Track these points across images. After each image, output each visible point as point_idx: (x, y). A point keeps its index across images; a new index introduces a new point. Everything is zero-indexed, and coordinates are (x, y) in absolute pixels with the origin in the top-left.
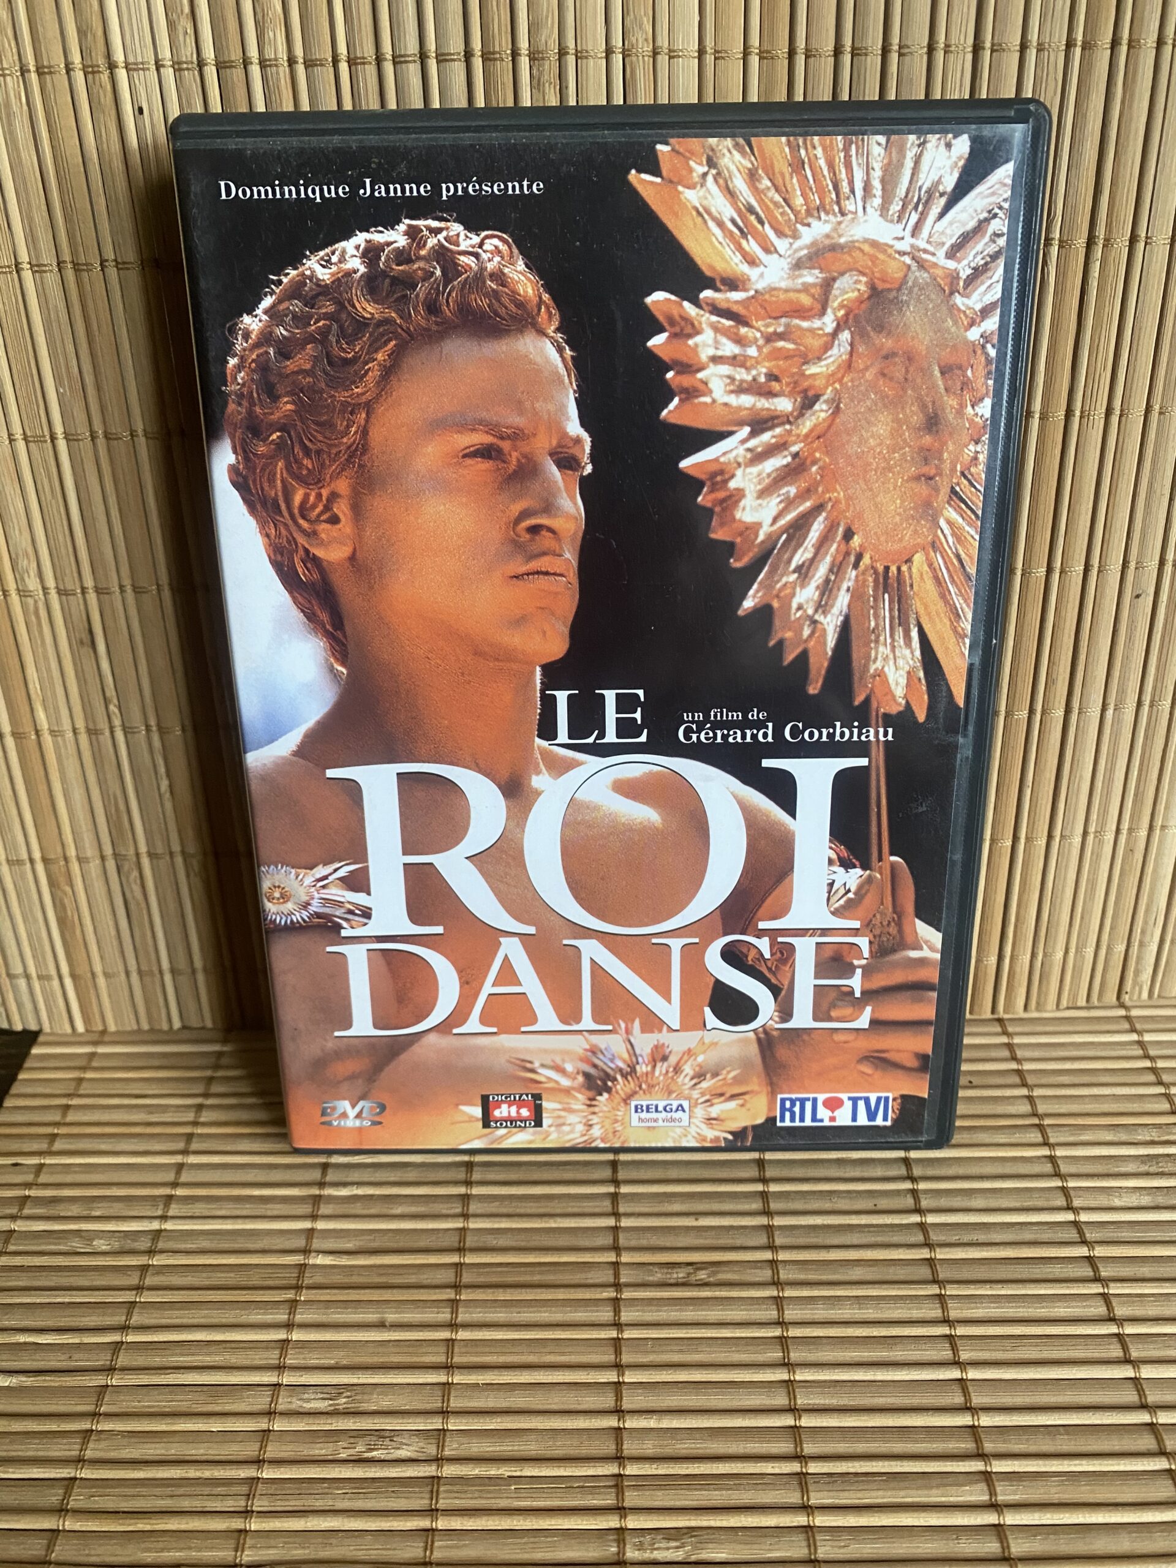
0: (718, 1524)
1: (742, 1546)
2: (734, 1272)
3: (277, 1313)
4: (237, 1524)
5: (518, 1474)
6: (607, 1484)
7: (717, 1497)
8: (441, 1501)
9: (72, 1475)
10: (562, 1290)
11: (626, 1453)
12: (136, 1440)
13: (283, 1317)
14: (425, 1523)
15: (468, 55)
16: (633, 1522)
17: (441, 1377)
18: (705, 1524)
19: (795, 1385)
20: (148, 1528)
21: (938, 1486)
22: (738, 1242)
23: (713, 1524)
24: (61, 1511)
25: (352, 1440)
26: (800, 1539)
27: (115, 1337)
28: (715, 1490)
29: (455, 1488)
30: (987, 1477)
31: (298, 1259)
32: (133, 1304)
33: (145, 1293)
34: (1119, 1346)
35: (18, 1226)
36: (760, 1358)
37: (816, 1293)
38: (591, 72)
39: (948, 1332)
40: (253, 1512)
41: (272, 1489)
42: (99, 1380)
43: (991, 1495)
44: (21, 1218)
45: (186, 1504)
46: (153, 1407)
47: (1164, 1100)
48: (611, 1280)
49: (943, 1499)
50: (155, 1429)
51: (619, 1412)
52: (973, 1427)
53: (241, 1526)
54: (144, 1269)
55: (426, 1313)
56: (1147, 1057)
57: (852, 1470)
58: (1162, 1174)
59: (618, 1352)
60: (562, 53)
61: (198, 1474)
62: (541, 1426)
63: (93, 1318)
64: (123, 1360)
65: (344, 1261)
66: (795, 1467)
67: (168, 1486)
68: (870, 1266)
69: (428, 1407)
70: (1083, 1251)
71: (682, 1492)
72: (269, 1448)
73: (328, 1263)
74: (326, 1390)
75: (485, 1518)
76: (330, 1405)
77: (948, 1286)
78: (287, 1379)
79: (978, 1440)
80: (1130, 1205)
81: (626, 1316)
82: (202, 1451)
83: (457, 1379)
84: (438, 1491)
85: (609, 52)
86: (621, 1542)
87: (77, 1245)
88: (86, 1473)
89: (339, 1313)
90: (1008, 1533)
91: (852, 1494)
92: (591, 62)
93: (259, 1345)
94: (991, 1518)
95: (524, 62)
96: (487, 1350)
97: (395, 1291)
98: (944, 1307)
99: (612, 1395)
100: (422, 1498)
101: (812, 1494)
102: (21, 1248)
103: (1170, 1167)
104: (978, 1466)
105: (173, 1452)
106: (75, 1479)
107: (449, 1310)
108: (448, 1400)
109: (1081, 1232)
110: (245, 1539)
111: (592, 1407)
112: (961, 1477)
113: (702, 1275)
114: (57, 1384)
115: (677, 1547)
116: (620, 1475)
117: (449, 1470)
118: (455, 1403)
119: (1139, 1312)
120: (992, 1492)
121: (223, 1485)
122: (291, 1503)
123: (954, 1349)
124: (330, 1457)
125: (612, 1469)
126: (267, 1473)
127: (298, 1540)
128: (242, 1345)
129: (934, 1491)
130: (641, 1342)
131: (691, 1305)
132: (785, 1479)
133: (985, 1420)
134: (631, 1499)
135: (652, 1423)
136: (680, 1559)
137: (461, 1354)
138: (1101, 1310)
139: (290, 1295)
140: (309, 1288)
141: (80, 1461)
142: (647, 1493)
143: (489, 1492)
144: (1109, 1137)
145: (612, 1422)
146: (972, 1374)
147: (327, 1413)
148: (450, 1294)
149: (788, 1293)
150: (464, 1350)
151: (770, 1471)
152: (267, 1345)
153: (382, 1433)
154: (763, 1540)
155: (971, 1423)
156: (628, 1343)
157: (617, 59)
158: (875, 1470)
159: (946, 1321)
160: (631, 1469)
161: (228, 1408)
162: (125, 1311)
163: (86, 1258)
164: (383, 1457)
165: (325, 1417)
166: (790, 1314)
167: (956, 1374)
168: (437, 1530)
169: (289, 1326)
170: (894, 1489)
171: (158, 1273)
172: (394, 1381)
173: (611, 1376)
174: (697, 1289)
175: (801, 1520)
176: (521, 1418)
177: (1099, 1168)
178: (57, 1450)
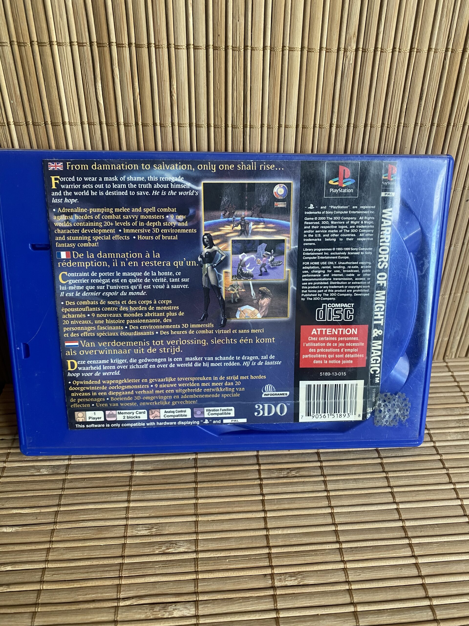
0: (310, 569)
1: (320, 577)
2: (306, 471)
3: (122, 496)
4: (117, 582)
5: (229, 555)
6: (265, 557)
7: (309, 559)
8: (199, 568)
9: (44, 567)
10: (238, 481)
11: (271, 545)
12: (70, 551)
13: (125, 498)
14: (194, 577)
16: (276, 571)
17: (194, 519)
18: (304, 570)
19: (335, 514)
20: (79, 586)
21: (392, 550)
22: (306, 460)
23: (307, 570)
24: (42, 582)
25: (160, 545)
26: (342, 573)
27: (55, 509)
28: (307, 556)
29: (204, 562)
30: (410, 545)
31: (129, 474)
32: (61, 495)
33: (66, 490)
34: (455, 493)
35: (7, 465)
36: (320, 505)
37: (339, 478)
39: (390, 491)
40: (122, 577)
41: (129, 567)
42: (51, 527)
43: (412, 552)
44: (8, 461)
45: (94, 575)
46: (75, 537)
47: (463, 398)
48: (258, 477)
49: (394, 555)
50: (76, 546)
51: (266, 529)
52: (403, 526)
53: (118, 583)
54: (64, 480)
55: (184, 493)
56: (455, 381)
57: (359, 546)
58: (464, 427)
59: (263, 505)
61: (97, 563)
62: (236, 536)
63: (44, 502)
64: (59, 519)
65: (148, 474)
66: (337, 546)
67: (85, 568)
68: (358, 466)
69: (190, 531)
70: (438, 457)
71: (294, 558)
72: (126, 551)
73: (142, 475)
74: (147, 526)
75: (218, 573)
76: (149, 532)
77: (389, 473)
78: (130, 522)
79: (405, 532)
80: (454, 439)
81: (265, 491)
82: (98, 554)
83: (200, 519)
84: (197, 564)
86: (273, 579)
87: (33, 472)
88: (50, 565)
89: (148, 495)
90: (420, 566)
91: (360, 555)
93: (116, 509)
94: (413, 561)
96: (211, 507)
97: (170, 485)
98: (388, 481)
99: (263, 522)
100: (191, 567)
101: (344, 556)
102: (9, 474)
103: (467, 424)
104: (406, 541)
105: (86, 554)
106: (46, 568)
107: (194, 491)
108: (197, 528)
109: (437, 450)
110: (120, 588)
111: (255, 527)
112: (400, 546)
113: (293, 473)
114: (32, 530)
115: (295, 580)
116: (269, 553)
117: (201, 555)
118: (200, 529)
119: (461, 480)
120: (413, 551)
121: (109, 567)
122: (138, 572)
123: (394, 497)
124: (152, 553)
125: (266, 551)
126: (127, 561)
127: (143, 586)
128: (109, 510)
129: (391, 552)
130: (272, 500)
131: (291, 485)
132: (334, 551)
133: (408, 524)
134: (275, 562)
135: (280, 532)
136: (296, 584)
137: (201, 509)
138: (447, 480)
139: (127, 489)
140: (134, 485)
141: (47, 561)
142: (281, 559)
143: (218, 563)
144: (444, 413)
145: (264, 533)
146: (401, 506)
147: (148, 535)
148: (193, 485)
149: (328, 478)
150: (201, 507)
151: (328, 548)
152: (119, 509)
153: (172, 542)
154: (327, 575)
155: (402, 525)
156: (267, 501)
158: (368, 545)
159: (389, 487)
160: (274, 551)
161: (107, 536)
162: (58, 498)
163: (38, 477)
164: (173, 552)
165: (148, 537)
166: (330, 487)
167: (395, 506)
168: (199, 579)
169: (128, 501)
170: (376, 552)
171: (70, 482)
172: (174, 521)
173: (262, 515)
174: (292, 478)
175: (342, 566)
176: (228, 533)
177: (442, 426)
178: (36, 557)
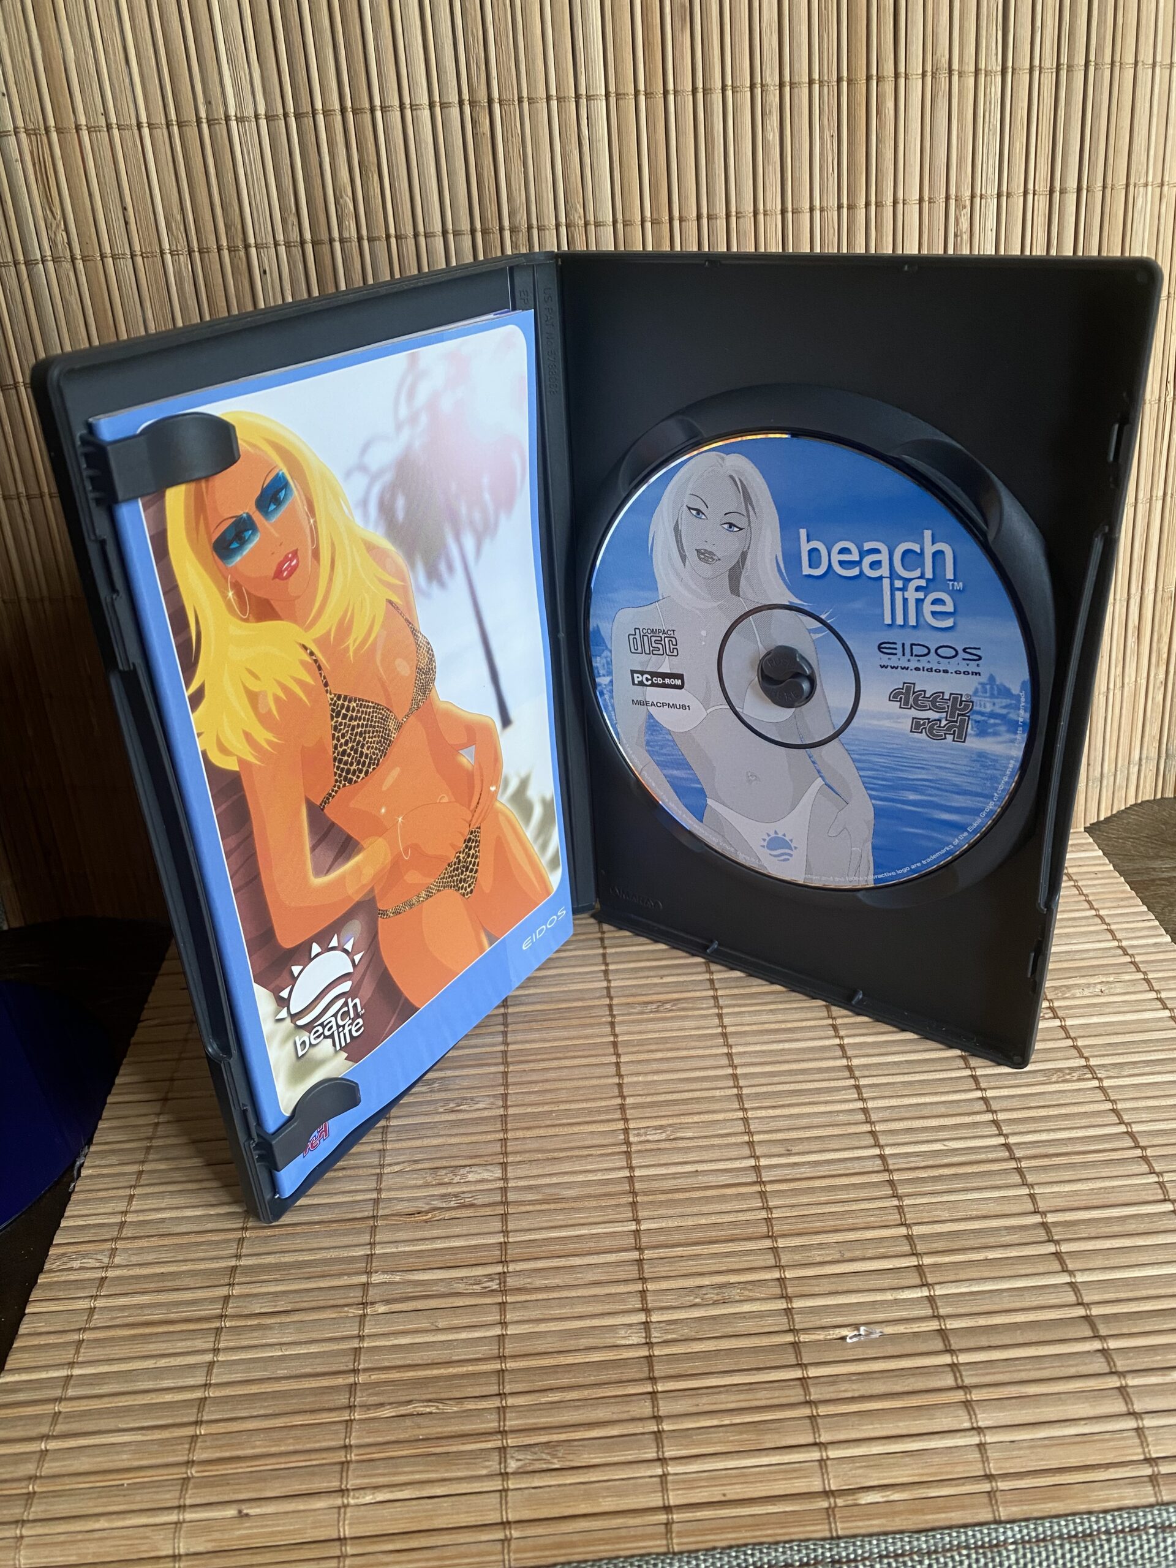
15: (473, 231)
38: (547, 237)
60: (530, 227)
85: (558, 226)
92: (547, 232)
95: (507, 234)
157: (563, 230)
